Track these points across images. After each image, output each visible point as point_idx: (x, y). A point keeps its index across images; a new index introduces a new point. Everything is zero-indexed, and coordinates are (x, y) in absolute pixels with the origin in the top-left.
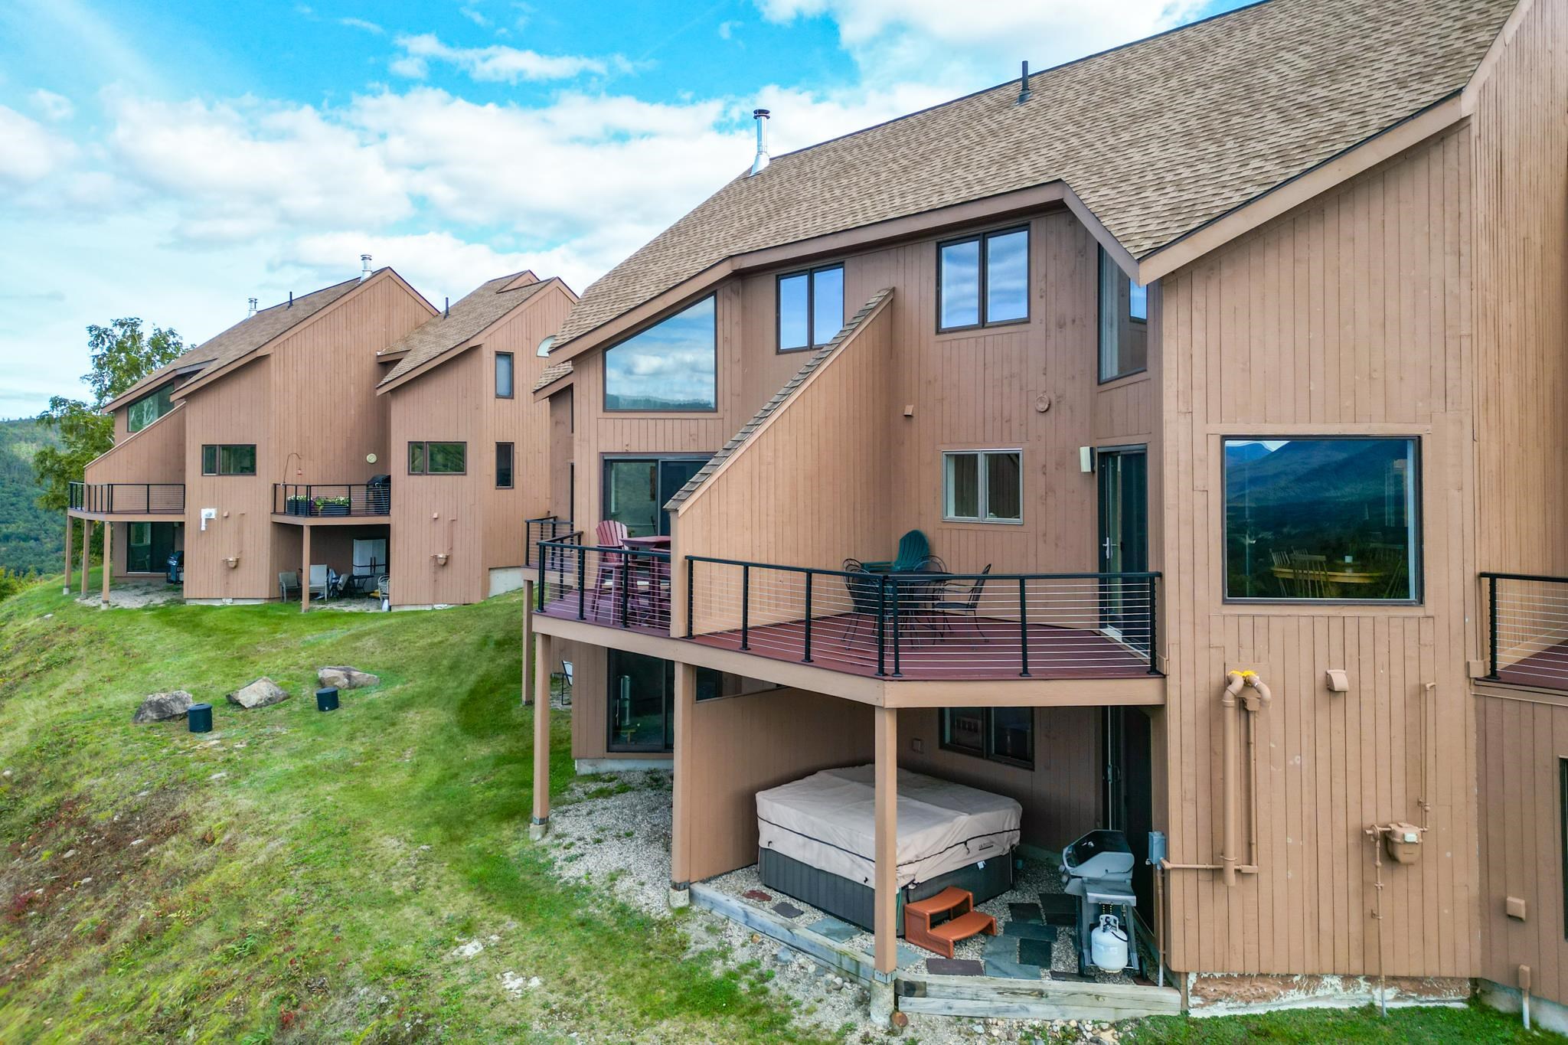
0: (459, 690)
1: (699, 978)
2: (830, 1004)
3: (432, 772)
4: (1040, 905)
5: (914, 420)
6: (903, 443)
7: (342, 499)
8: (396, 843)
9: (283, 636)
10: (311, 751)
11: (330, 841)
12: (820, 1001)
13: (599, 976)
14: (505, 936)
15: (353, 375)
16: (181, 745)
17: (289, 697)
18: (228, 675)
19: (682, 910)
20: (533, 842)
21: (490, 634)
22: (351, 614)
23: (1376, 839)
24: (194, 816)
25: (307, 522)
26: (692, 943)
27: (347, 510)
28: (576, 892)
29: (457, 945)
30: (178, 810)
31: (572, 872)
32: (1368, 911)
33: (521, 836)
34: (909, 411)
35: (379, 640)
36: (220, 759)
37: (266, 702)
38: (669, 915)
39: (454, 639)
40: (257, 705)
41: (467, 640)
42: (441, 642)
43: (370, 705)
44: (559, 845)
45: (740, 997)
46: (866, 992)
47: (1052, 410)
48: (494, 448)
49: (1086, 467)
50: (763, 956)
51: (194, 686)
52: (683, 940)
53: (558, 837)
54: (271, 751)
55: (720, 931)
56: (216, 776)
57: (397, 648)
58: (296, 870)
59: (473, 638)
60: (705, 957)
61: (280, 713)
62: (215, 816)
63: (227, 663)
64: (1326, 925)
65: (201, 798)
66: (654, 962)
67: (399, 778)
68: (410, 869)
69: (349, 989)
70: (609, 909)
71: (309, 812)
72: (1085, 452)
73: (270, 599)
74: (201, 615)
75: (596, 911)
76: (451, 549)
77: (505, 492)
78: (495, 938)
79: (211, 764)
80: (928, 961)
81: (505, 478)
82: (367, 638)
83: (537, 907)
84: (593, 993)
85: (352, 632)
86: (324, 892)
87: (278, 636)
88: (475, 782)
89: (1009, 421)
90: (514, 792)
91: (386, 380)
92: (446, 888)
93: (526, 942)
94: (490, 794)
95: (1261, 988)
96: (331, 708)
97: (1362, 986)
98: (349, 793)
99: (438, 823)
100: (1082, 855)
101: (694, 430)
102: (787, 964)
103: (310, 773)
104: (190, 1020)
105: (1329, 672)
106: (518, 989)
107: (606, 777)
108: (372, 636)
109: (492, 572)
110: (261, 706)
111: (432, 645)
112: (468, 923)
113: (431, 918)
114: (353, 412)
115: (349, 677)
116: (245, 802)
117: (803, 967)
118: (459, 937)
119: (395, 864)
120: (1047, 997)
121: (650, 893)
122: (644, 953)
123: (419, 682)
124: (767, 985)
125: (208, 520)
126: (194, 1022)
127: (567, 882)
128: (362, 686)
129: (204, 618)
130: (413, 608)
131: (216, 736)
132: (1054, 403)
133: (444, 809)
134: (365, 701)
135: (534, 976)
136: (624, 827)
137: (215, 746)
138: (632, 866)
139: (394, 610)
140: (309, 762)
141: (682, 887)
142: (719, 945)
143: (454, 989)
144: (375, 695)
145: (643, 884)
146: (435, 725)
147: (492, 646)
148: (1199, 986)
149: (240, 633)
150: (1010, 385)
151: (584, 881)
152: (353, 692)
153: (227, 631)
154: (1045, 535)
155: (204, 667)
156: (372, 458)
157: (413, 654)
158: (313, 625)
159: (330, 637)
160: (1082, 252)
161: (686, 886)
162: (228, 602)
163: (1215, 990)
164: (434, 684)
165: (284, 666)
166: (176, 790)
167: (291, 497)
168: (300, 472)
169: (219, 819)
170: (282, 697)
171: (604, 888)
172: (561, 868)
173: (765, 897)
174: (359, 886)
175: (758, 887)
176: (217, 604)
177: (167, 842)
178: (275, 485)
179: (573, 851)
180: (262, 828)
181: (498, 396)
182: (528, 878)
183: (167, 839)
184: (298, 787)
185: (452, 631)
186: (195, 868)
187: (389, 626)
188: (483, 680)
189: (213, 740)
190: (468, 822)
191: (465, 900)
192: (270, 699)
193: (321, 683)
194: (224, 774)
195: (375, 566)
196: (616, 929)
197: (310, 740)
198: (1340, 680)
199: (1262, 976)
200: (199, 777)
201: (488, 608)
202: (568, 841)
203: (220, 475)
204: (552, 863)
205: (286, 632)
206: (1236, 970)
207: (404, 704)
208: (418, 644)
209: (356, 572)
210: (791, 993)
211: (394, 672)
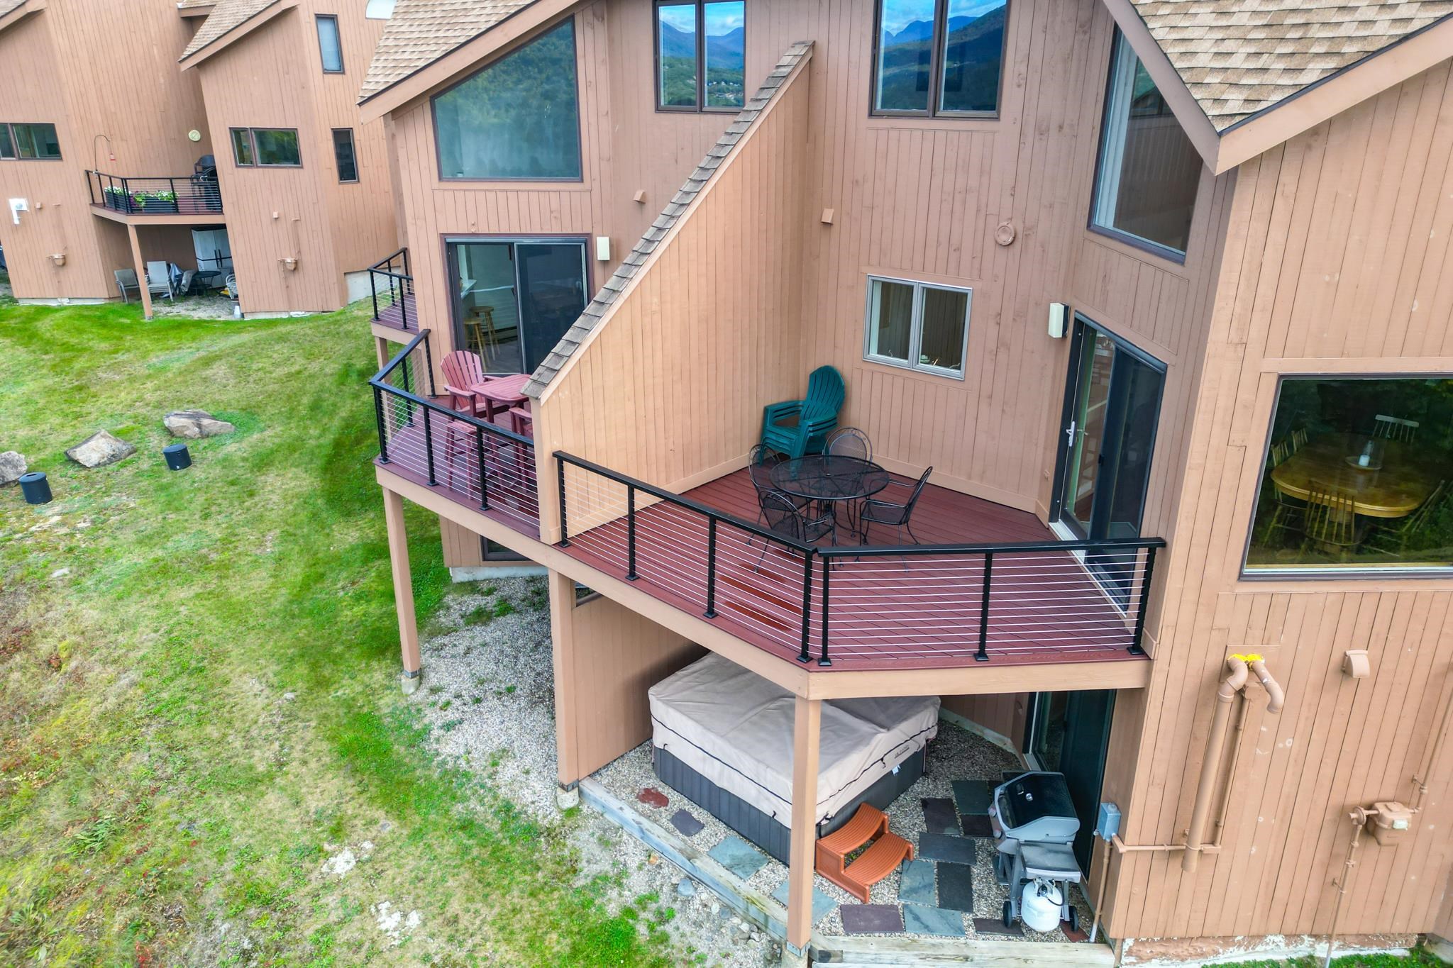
0: (322, 441)
1: (593, 918)
2: (736, 961)
3: (296, 571)
4: (954, 801)
5: (835, 228)
6: (818, 257)
7: (165, 194)
8: (257, 687)
9: (125, 357)
10: (161, 535)
11: (184, 680)
12: (727, 956)
13: (484, 911)
14: (380, 846)
15: (153, 35)
16: (17, 526)
17: (135, 451)
18: (67, 415)
19: (571, 812)
20: (407, 695)
21: (351, 362)
22: (200, 324)
23: (1359, 823)
24: (37, 632)
25: (132, 221)
26: (584, 863)
27: (173, 206)
28: (455, 777)
29: (328, 855)
30: (19, 621)
31: (450, 747)
32: (1329, 880)
33: (393, 683)
34: (828, 216)
35: (230, 367)
36: (62, 546)
37: (109, 459)
38: (557, 817)
39: (314, 367)
40: (99, 464)
41: (327, 370)
42: (299, 372)
43: (226, 462)
44: (434, 704)
45: (639, 946)
46: (775, 946)
47: (1017, 245)
48: (330, 135)
49: (1055, 329)
50: (662, 885)
51: (30, 433)
52: (574, 858)
53: (434, 691)
54: (118, 533)
55: (614, 845)
56: (57, 573)
57: (251, 380)
58: (148, 725)
59: (333, 367)
60: (599, 883)
61: (127, 473)
62: (58, 632)
63: (65, 397)
64: (1281, 893)
65: (43, 606)
66: (543, 889)
67: (260, 581)
68: (272, 731)
69: (209, 922)
70: (491, 806)
71: (162, 631)
72: (1056, 311)
73: (110, 298)
74: (36, 320)
75: (478, 808)
76: (299, 252)
77: (349, 187)
78: (368, 845)
79: (51, 556)
80: (842, 908)
81: (347, 170)
82: (218, 363)
83: (413, 798)
84: (477, 939)
85: (202, 353)
86: (179, 764)
87: (121, 357)
88: (343, 588)
89: (958, 249)
90: (384, 609)
91: (191, 49)
92: (313, 764)
93: (403, 853)
94: (358, 610)
95: (1200, 948)
96: (183, 467)
97: (1306, 942)
98: (205, 602)
99: (302, 656)
100: (1020, 816)
101: (555, 206)
102: (687, 901)
103: (163, 570)
104: (40, 938)
105: (1348, 653)
106: (395, 930)
107: (485, 587)
108: (224, 361)
109: (348, 276)
110: (105, 464)
111: (290, 376)
112: (338, 824)
113: (297, 811)
114: (162, 81)
115: (199, 426)
116: (91, 614)
117: (706, 906)
118: (330, 843)
119: (256, 722)
120: (972, 960)
121: (536, 785)
122: (532, 874)
123: (279, 429)
124: (668, 928)
125: (20, 212)
126: (46, 940)
127: (444, 763)
128: (216, 435)
129: (39, 324)
130: (268, 316)
131: (57, 509)
132: (1020, 236)
133: (309, 635)
134: (220, 456)
135: (412, 910)
136: (506, 678)
137: (57, 525)
138: (516, 744)
139: (248, 318)
140: (160, 553)
141: (570, 788)
142: (614, 865)
143: (324, 932)
144: (231, 448)
145: (527, 772)
146: (297, 496)
147: (354, 377)
148: (1135, 949)
149: (79, 350)
150: (964, 202)
151: (462, 762)
152: (205, 443)
153: (66, 347)
154: (990, 397)
155: (42, 402)
156: (194, 135)
157: (270, 388)
158: (158, 340)
159: (178, 360)
160: (1086, 27)
161: (576, 785)
162: (65, 302)
163: (1151, 952)
164: (295, 432)
165: (129, 402)
166: (15, 592)
167: (107, 188)
168: (112, 157)
169: (64, 637)
170: (126, 452)
171: (485, 775)
172: (438, 740)
173: (661, 801)
174: (218, 754)
175: (653, 782)
176: (53, 304)
177: (11, 661)
178: (88, 173)
179: (451, 715)
180: (110, 654)
181: (326, 72)
182: (402, 750)
183: (11, 657)
184: (149, 592)
185: (310, 356)
186: (42, 702)
187: (242, 345)
188: (348, 425)
189: (53, 515)
190: (336, 655)
191: (334, 784)
192: (113, 456)
193: (170, 432)
194: (66, 571)
195: (221, 259)
196: (500, 835)
197: (160, 517)
198: (1361, 662)
199: (1202, 937)
200: (39, 575)
201: (348, 321)
202: (444, 697)
203: (20, 159)
204: (427, 730)
205: (128, 351)
206: (1179, 932)
207: (263, 462)
208: (274, 375)
209: (202, 266)
210: (694, 941)
211: (248, 417)
